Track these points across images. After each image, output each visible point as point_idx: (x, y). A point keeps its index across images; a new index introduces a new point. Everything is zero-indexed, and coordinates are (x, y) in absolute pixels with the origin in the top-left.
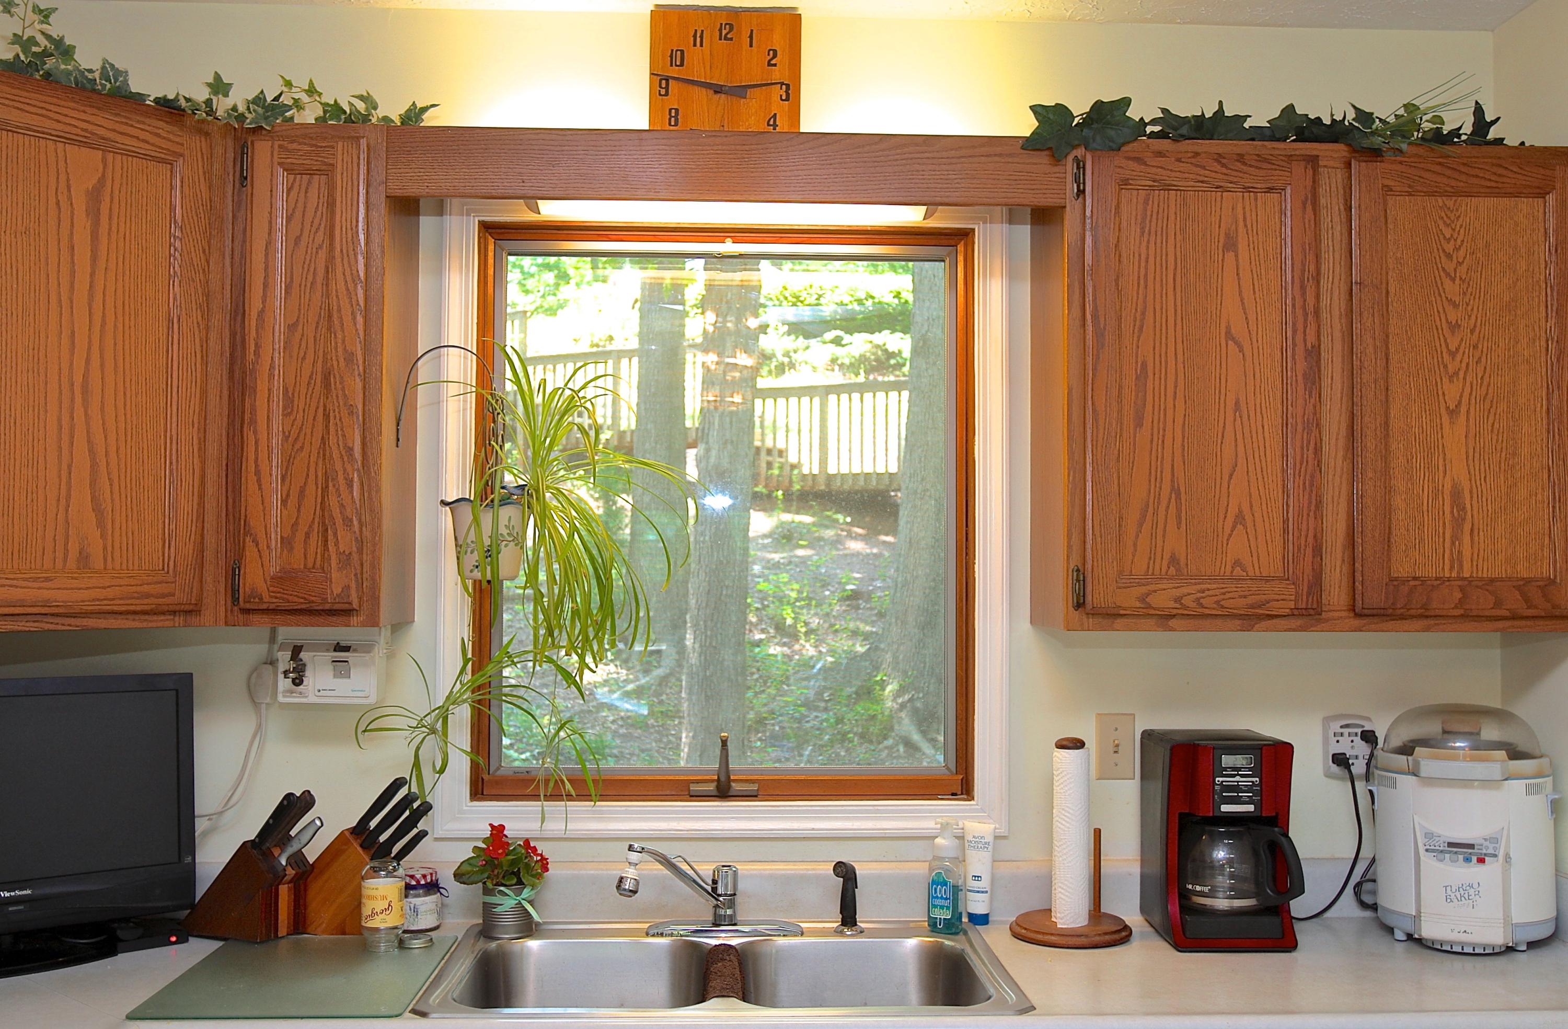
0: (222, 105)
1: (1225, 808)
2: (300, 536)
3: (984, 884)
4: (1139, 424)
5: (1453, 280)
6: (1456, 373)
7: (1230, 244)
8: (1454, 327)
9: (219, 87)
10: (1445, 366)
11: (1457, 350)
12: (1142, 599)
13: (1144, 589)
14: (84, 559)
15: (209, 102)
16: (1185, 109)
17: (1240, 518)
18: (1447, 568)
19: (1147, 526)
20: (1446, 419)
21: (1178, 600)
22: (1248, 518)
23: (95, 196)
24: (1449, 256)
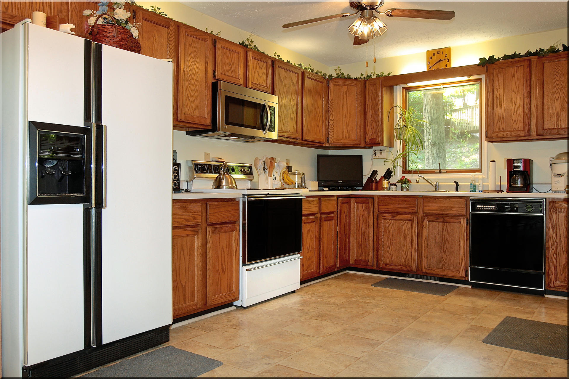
0: (363, 77)
1: (515, 169)
2: (373, 134)
3: (481, 185)
4: (497, 107)
5: (558, 76)
6: (558, 93)
7: (514, 76)
8: (557, 85)
9: (362, 75)
10: (556, 92)
11: (558, 88)
12: (497, 135)
13: (497, 134)
14: (346, 137)
15: (361, 77)
16: (509, 54)
17: (515, 121)
18: (555, 126)
19: (498, 124)
20: (556, 100)
21: (503, 135)
22: (517, 121)
23: (346, 92)
24: (557, 72)
